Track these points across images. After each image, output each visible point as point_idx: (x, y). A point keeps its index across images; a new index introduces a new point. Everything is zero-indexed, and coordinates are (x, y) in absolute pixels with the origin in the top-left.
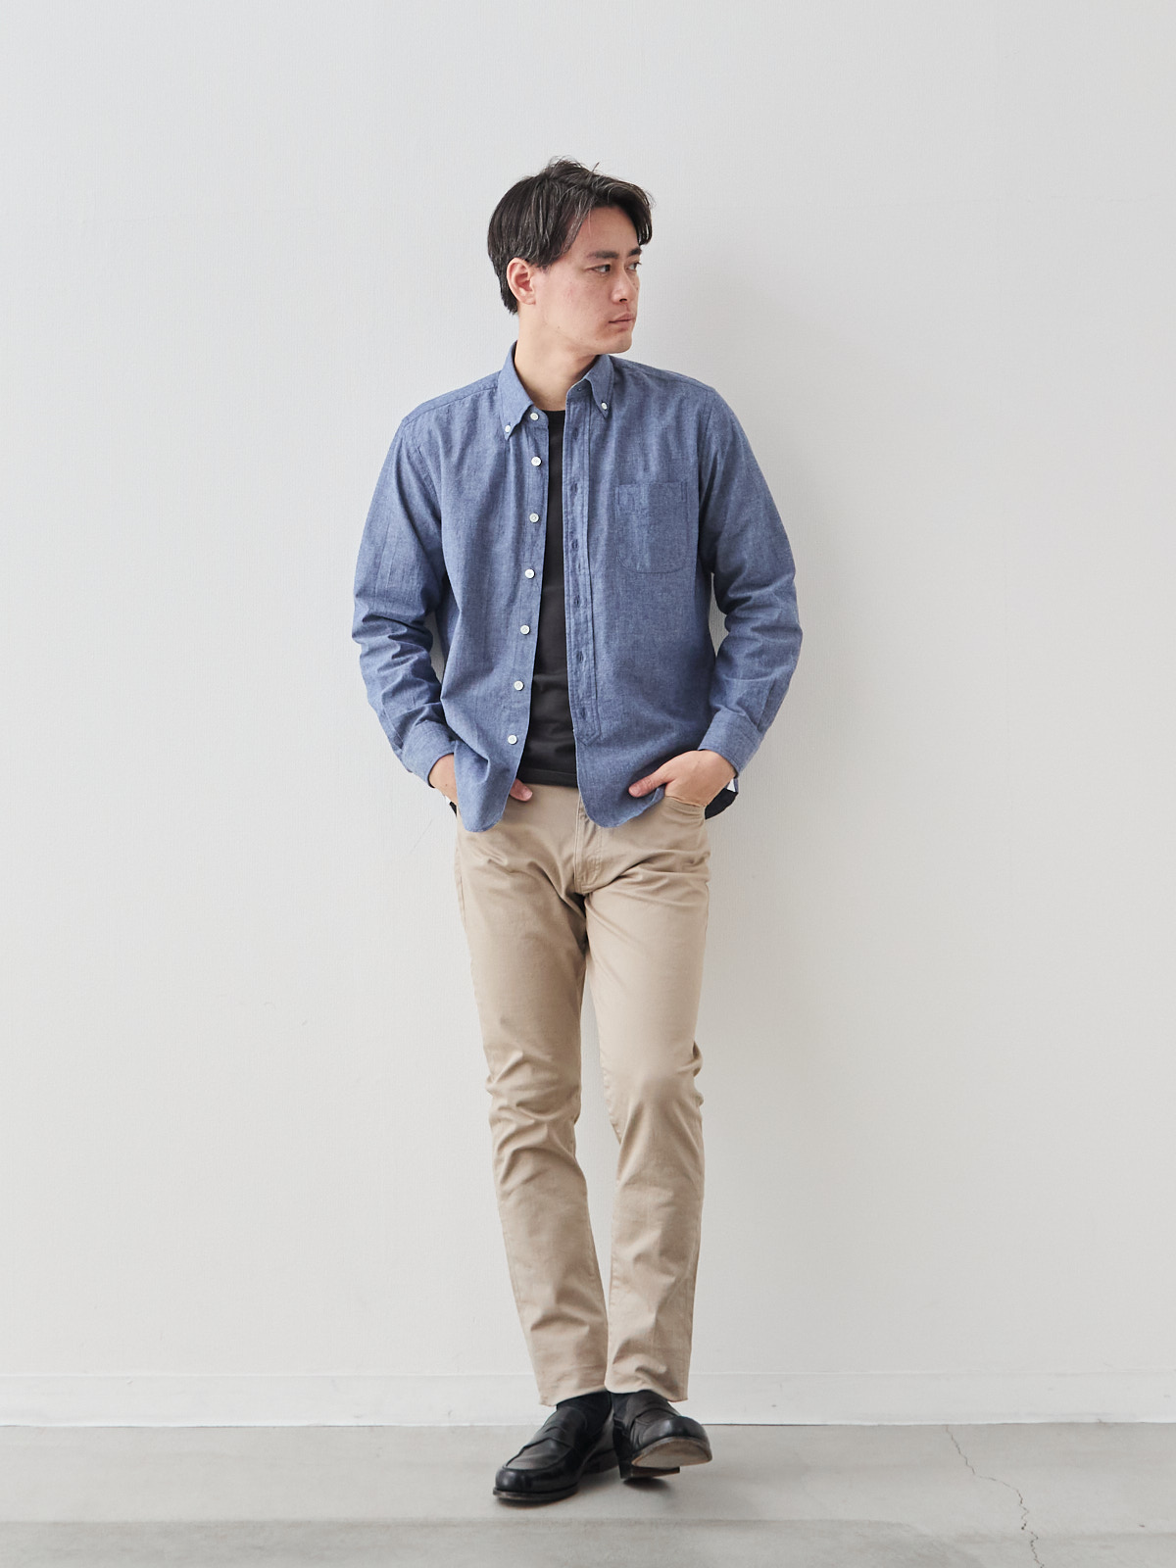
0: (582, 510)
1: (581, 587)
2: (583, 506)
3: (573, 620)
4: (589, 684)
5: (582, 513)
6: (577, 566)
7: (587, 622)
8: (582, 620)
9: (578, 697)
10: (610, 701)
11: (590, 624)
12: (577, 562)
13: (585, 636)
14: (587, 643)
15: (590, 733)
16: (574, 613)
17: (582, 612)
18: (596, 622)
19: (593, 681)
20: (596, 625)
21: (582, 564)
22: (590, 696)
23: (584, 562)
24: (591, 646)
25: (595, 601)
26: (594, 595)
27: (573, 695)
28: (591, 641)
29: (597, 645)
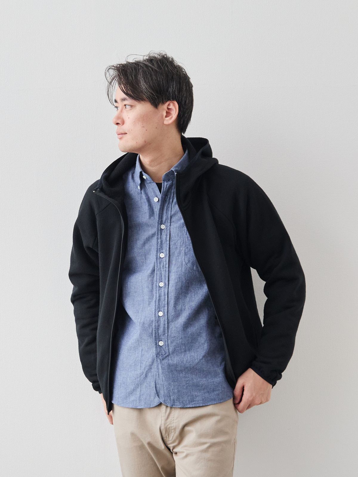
0: (166, 237)
1: (163, 277)
2: (167, 235)
3: (158, 294)
4: (164, 328)
5: (166, 239)
6: (162, 266)
7: (165, 295)
8: (163, 294)
9: (158, 334)
10: (175, 337)
11: (166, 296)
12: (162, 264)
13: (163, 303)
14: (164, 306)
15: (163, 353)
16: (159, 291)
17: (163, 290)
18: (169, 295)
19: (166, 326)
20: (169, 297)
21: (164, 265)
22: (164, 334)
23: (166, 264)
24: (166, 308)
25: (170, 284)
26: (170, 282)
27: (155, 333)
28: (166, 306)
29: (169, 307)
